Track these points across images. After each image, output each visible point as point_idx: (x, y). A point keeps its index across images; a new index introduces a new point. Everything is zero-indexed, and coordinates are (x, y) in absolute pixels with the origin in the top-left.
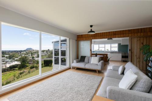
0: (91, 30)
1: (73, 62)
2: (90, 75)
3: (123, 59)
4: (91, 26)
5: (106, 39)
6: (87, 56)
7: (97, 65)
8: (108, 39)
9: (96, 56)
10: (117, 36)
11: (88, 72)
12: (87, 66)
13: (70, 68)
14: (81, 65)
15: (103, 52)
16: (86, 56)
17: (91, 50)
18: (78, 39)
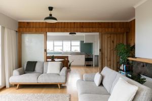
0: (51, 15)
1: (11, 75)
2: (50, 95)
3: (87, 62)
4: (51, 9)
5: (67, 34)
6: (40, 62)
7: (59, 75)
8: (70, 33)
9: (53, 60)
10: (85, 30)
11: (44, 90)
12: (42, 80)
13: (5, 87)
14: (29, 78)
15: (61, 53)
16: (36, 62)
17: (45, 50)
18: (21, 29)
